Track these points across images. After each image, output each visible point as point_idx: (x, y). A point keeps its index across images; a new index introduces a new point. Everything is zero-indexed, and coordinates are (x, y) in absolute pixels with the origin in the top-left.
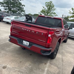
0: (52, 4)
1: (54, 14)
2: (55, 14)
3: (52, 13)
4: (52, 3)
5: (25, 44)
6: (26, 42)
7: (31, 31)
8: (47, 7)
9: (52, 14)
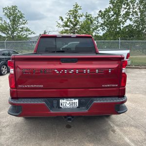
0: (17, 11)
1: (26, 31)
2: (29, 31)
3: (23, 31)
4: (17, 9)
5: (68, 106)
6: (68, 102)
7: (81, 70)
8: (9, 17)
9: (21, 31)
